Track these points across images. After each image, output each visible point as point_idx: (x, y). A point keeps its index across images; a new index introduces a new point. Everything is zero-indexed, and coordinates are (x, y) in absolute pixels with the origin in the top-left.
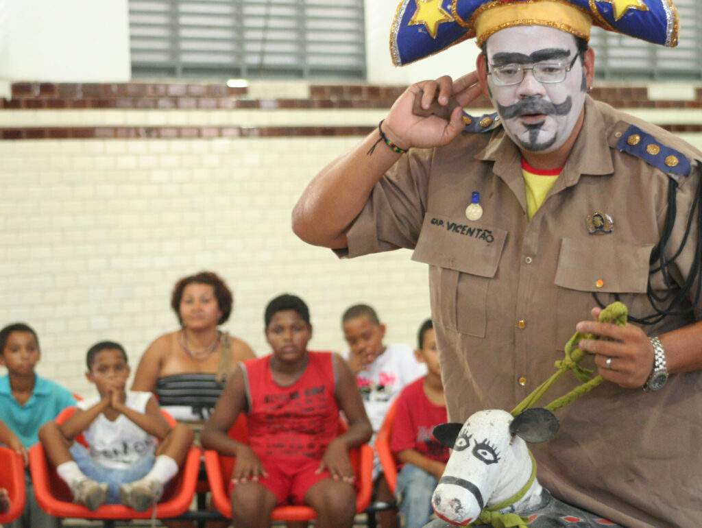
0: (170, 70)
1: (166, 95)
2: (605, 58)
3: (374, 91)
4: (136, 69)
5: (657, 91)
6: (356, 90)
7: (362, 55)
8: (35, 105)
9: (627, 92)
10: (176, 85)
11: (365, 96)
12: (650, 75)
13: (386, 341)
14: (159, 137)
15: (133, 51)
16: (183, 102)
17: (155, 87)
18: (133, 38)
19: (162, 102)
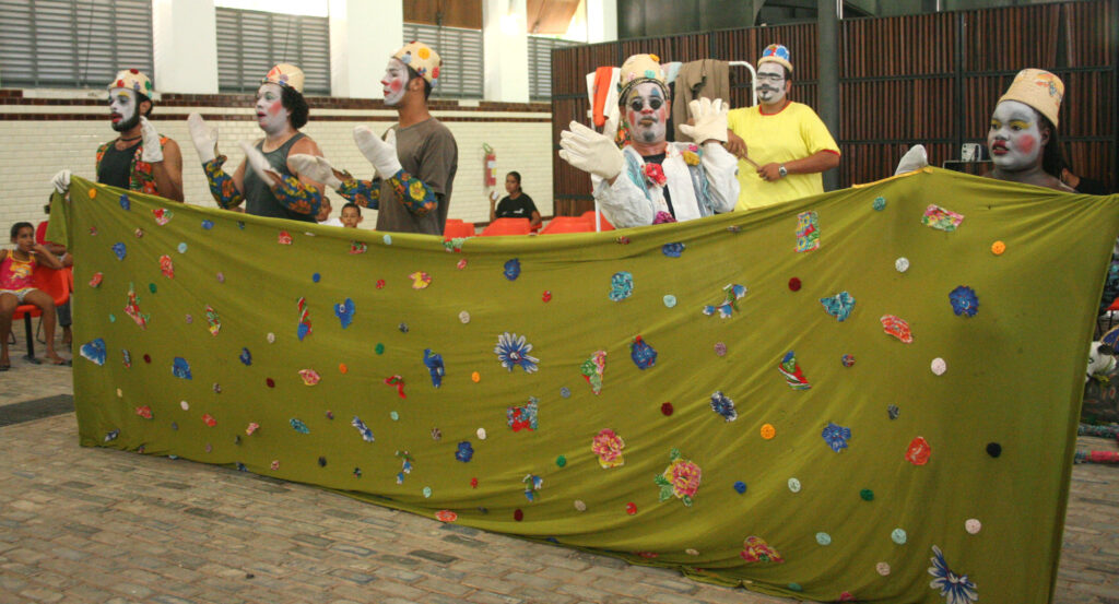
0: (239, 90)
1: (236, 101)
2: (440, 88)
3: (334, 100)
4: (221, 88)
5: (462, 103)
6: (325, 100)
7: (329, 84)
8: (173, 104)
9: (449, 103)
10: (241, 96)
11: (329, 103)
12: (460, 96)
13: (330, 215)
14: (232, 120)
15: (220, 80)
16: (244, 104)
17: (230, 97)
18: (220, 74)
19: (234, 104)
